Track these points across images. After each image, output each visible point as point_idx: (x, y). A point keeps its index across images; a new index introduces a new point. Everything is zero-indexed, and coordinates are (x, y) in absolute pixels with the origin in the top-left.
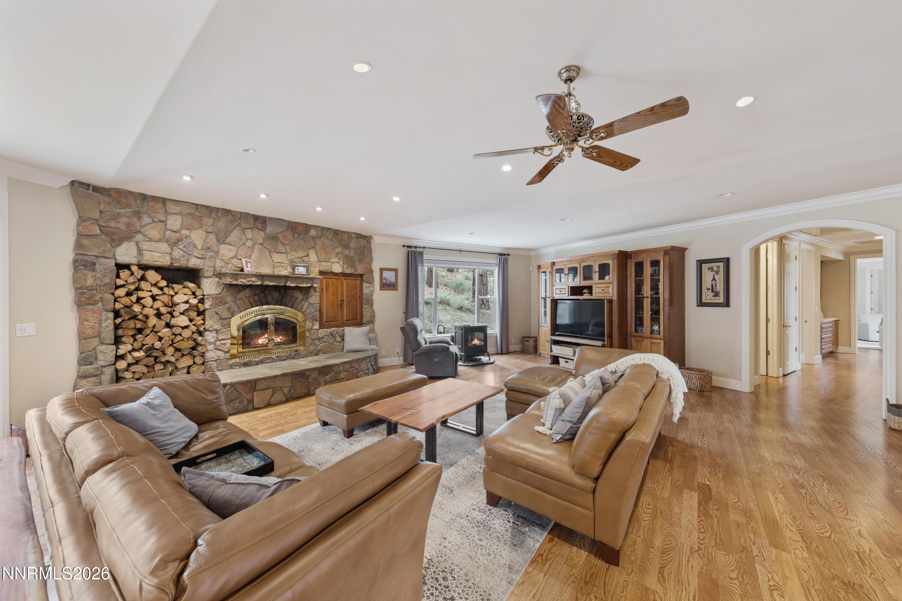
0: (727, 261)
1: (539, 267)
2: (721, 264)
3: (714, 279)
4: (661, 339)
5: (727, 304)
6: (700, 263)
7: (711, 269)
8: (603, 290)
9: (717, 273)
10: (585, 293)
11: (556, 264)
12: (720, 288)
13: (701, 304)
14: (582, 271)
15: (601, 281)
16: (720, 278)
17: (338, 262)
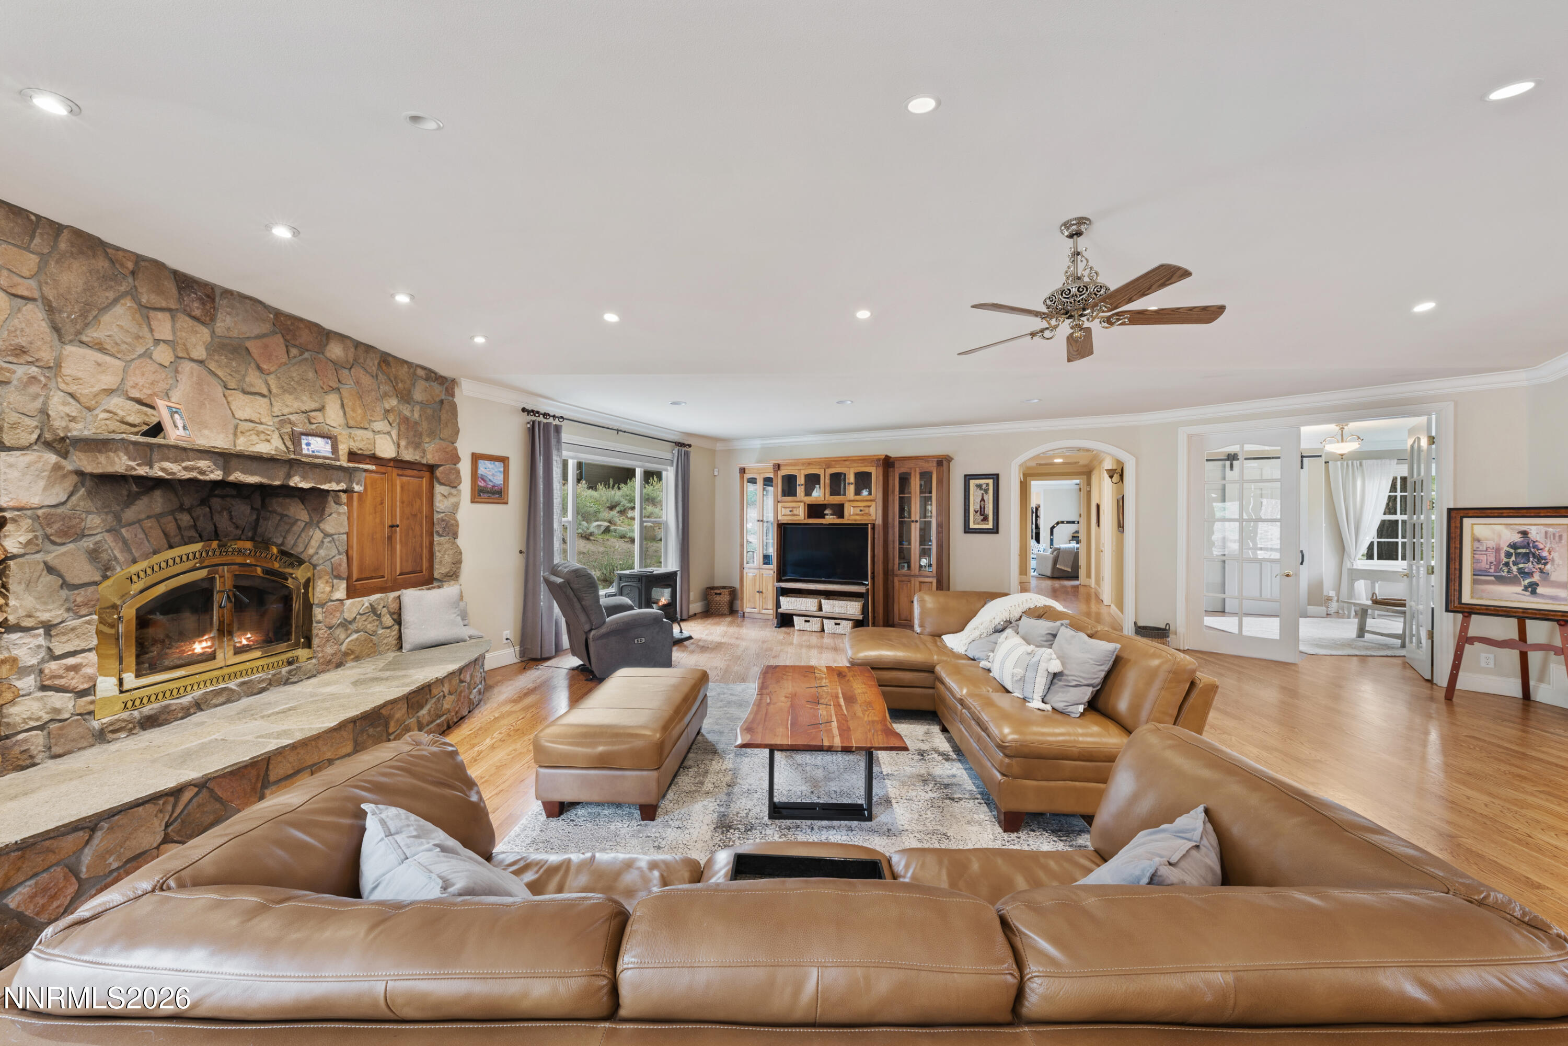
0: (996, 477)
1: (743, 471)
2: (990, 482)
3: (983, 500)
4: (932, 577)
5: (995, 530)
6: (968, 478)
7: (979, 486)
8: (861, 511)
9: (986, 491)
10: (827, 514)
11: (782, 468)
12: (990, 511)
13: (968, 530)
14: (828, 481)
15: (858, 498)
16: (990, 498)
17: (389, 433)
